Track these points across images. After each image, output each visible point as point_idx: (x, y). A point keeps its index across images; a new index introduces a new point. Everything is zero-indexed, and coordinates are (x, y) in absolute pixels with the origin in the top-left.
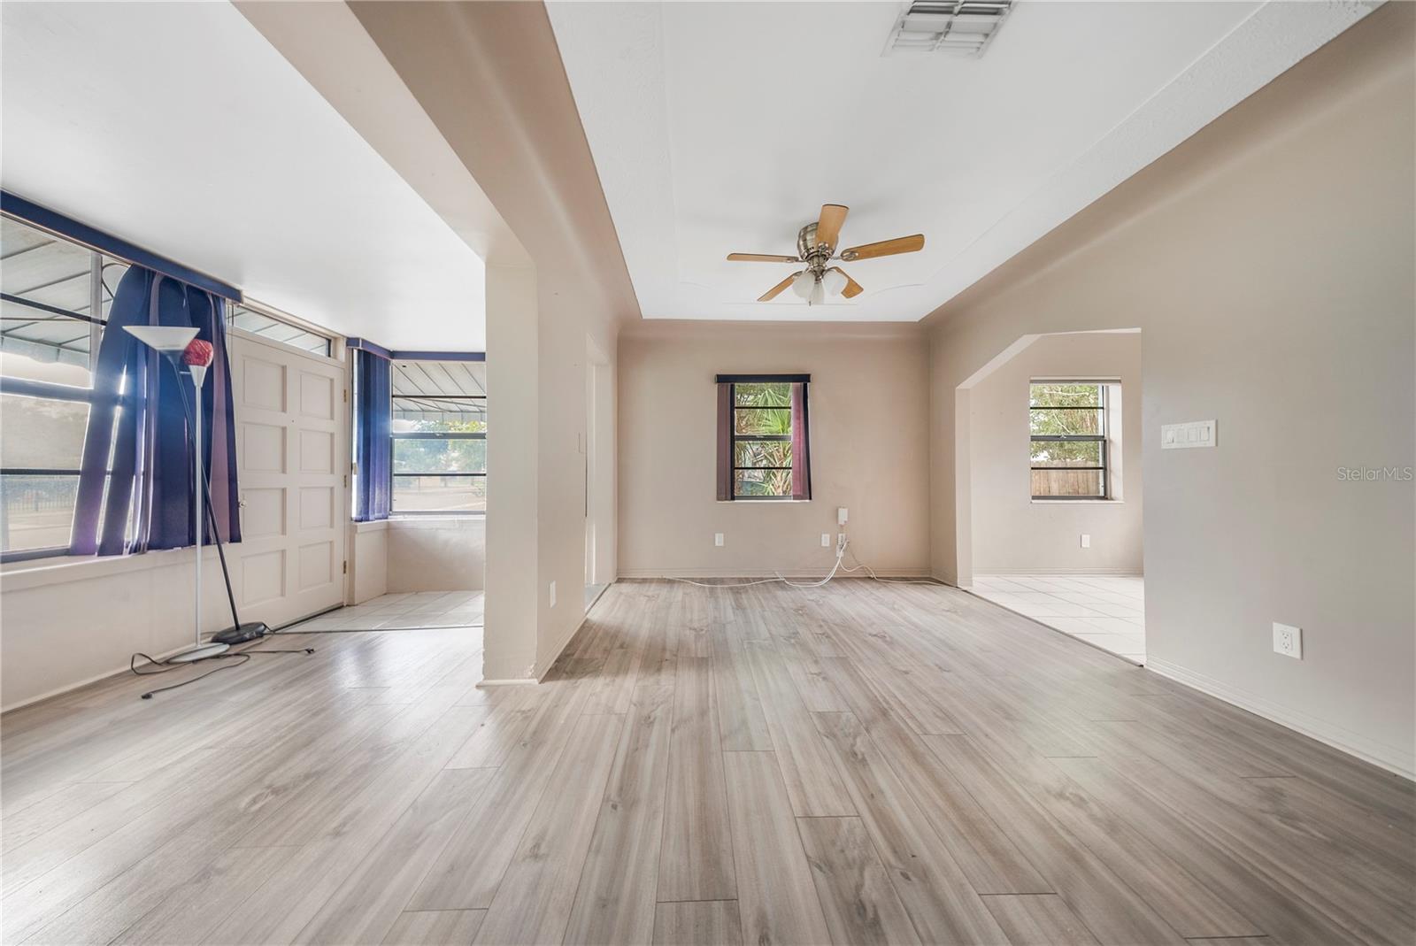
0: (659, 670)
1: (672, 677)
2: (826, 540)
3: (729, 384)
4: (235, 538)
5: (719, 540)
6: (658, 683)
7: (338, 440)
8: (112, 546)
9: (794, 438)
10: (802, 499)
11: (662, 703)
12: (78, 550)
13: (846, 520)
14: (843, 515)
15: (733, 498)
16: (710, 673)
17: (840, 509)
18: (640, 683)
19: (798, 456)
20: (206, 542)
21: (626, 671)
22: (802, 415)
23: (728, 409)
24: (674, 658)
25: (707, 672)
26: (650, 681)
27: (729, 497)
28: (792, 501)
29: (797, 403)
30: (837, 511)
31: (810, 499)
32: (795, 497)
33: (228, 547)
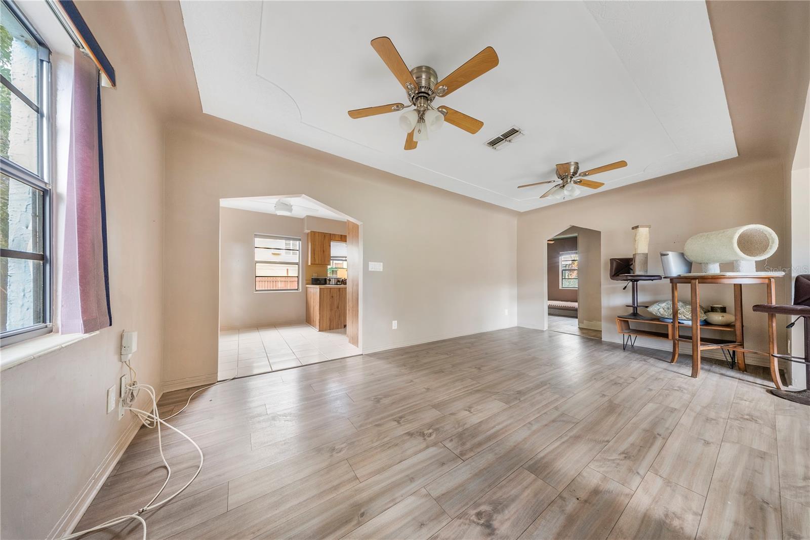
0: (596, 492)
1: (585, 474)
6: (605, 479)
11: (609, 460)
16: (542, 455)
18: (627, 491)
21: (646, 519)
24: (565, 495)
25: (543, 458)
26: (613, 486)
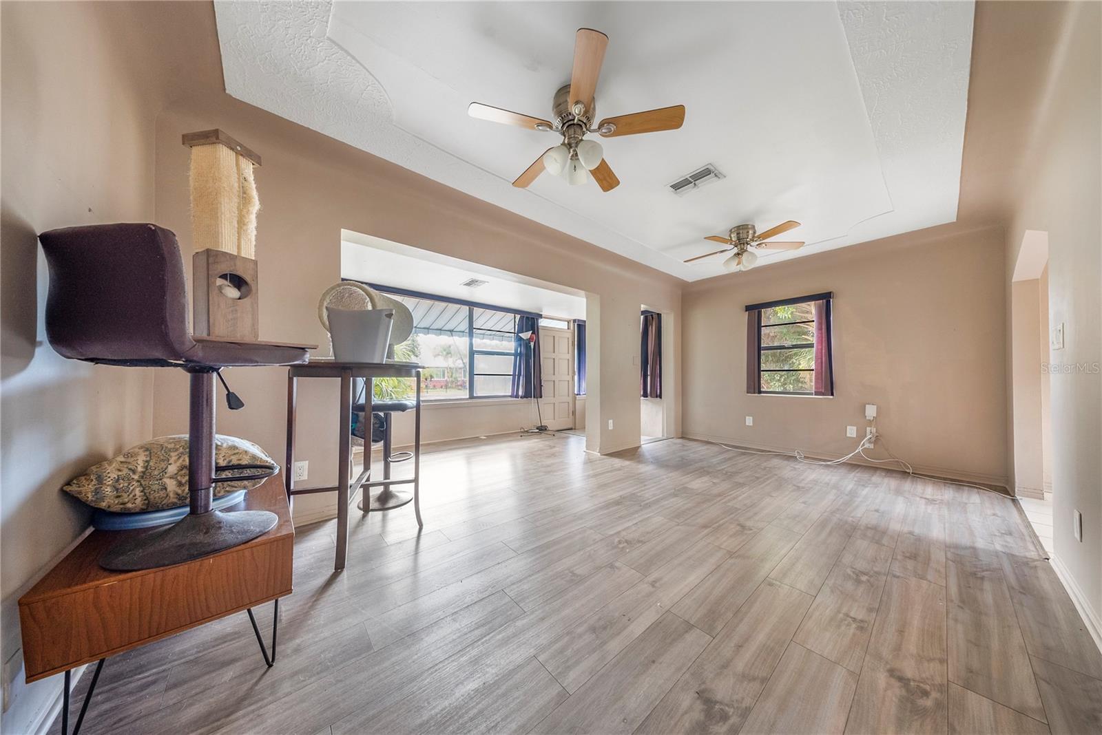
2: (852, 432)
3: (756, 311)
4: (541, 397)
5: (749, 421)
7: (570, 360)
8: (517, 396)
9: (817, 346)
10: (823, 394)
12: (511, 396)
13: (875, 415)
14: (871, 411)
15: (760, 392)
17: (867, 406)
19: (820, 361)
20: (534, 397)
22: (824, 327)
23: (755, 329)
27: (757, 391)
28: (814, 396)
29: (820, 317)
30: (865, 406)
31: (832, 394)
32: (817, 393)
33: (539, 399)
